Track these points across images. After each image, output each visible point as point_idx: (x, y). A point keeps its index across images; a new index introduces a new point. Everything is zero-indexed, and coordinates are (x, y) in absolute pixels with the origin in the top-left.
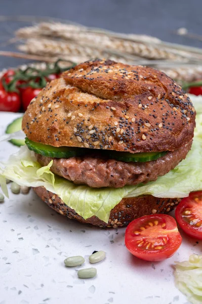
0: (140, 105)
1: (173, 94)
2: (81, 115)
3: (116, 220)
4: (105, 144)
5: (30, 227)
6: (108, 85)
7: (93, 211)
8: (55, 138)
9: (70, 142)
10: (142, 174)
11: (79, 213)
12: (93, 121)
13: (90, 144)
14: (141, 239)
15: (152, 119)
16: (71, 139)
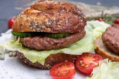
0: (58, 13)
1: (75, 10)
2: (32, 18)
3: (48, 65)
4: (42, 29)
5: (12, 69)
6: (45, 5)
7: (36, 59)
8: (22, 28)
9: (28, 29)
10: (59, 43)
11: (31, 60)
12: (37, 20)
13: (36, 30)
14: (57, 71)
15: (63, 19)
16: (28, 28)
